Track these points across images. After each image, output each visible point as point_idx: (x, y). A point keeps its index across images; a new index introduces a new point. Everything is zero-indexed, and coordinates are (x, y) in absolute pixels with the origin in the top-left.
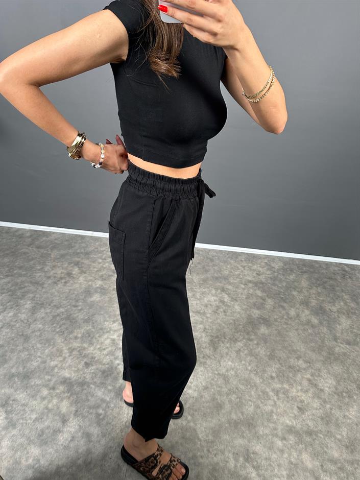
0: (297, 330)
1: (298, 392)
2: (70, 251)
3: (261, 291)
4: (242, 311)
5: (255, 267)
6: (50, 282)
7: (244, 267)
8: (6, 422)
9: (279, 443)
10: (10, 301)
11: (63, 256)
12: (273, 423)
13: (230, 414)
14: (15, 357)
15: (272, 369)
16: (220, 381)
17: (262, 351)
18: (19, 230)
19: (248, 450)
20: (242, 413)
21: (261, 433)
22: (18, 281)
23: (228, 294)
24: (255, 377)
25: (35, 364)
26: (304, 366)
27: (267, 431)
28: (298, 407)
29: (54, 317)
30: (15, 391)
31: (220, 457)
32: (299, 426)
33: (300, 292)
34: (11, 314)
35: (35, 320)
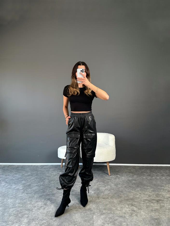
0: (146, 181)
1: (148, 193)
2: (57, 169)
3: (132, 174)
4: (125, 179)
5: (129, 169)
6: (52, 176)
7: (124, 169)
8: (51, 203)
9: (143, 202)
10: (40, 180)
11: (54, 170)
12: (140, 199)
13: (125, 198)
14: (48, 191)
15: (139, 189)
16: (120, 192)
17: (134, 186)
18: (35, 165)
19: (132, 204)
20: (129, 198)
21: (136, 201)
22: (41, 176)
23: (119, 175)
24: (132, 191)
25: (55, 192)
26: (150, 188)
27: (138, 200)
28: (148, 196)
29: (57, 183)
30: (51, 197)
31: (123, 206)
32: (149, 199)
33: (147, 173)
34: (42, 183)
35: (51, 184)
